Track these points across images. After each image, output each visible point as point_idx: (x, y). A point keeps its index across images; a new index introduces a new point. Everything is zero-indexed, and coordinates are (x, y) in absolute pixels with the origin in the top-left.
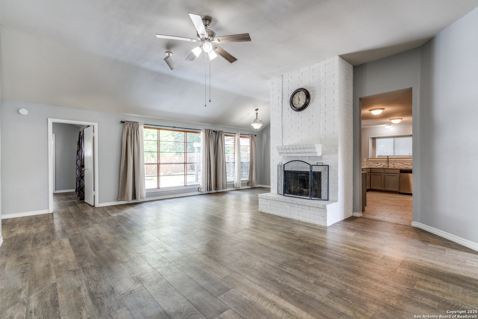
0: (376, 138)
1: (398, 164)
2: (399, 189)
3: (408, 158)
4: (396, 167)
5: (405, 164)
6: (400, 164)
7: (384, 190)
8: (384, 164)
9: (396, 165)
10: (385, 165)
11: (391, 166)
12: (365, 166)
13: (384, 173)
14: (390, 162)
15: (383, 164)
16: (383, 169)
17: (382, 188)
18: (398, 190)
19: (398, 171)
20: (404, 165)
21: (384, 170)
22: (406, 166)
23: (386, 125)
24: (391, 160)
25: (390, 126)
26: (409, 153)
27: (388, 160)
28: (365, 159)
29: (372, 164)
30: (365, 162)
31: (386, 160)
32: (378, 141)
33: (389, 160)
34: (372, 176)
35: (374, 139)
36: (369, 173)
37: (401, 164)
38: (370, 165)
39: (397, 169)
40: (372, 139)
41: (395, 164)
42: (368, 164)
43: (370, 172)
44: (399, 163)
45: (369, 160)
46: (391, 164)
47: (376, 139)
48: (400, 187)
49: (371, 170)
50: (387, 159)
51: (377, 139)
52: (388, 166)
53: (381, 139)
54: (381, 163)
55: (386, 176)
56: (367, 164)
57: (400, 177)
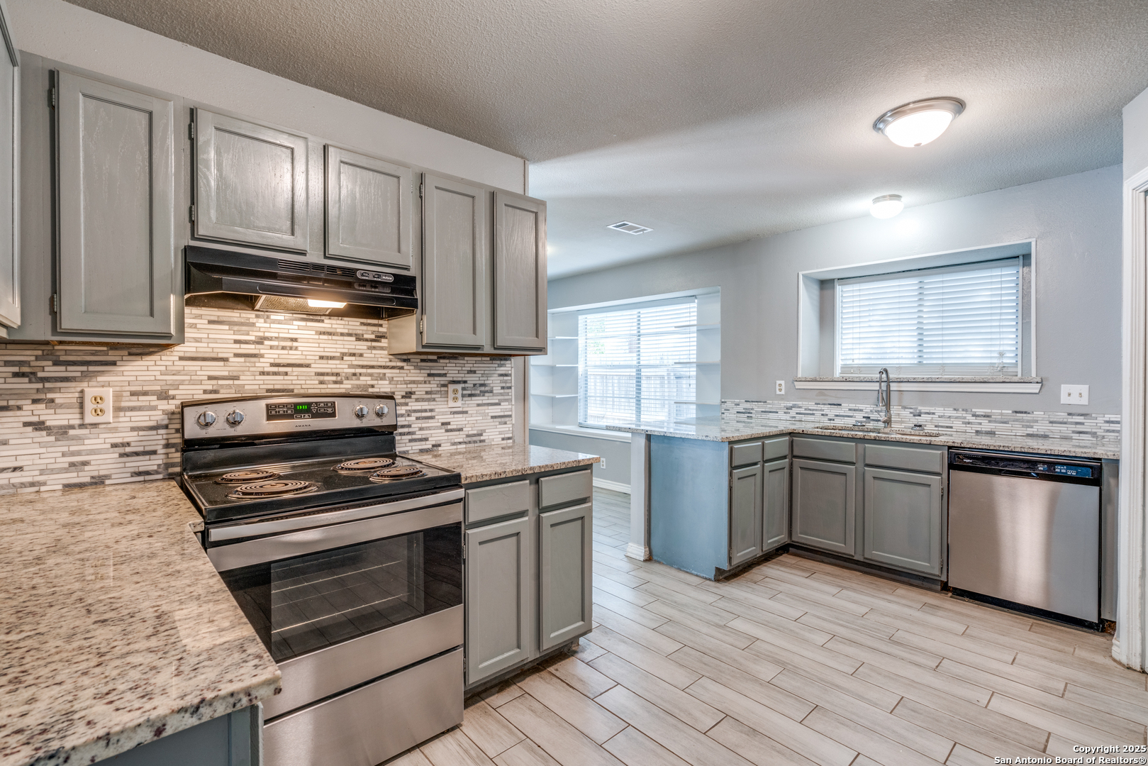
0: (832, 281)
1: (939, 411)
2: (946, 563)
3: (1003, 376)
4: (930, 428)
5: (980, 411)
6: (950, 412)
7: (861, 559)
8: (867, 408)
9: (928, 417)
10: (873, 416)
11: (902, 422)
12: (781, 415)
13: (860, 465)
14: (900, 399)
15: (861, 407)
16: (852, 439)
17: (848, 549)
18: (937, 572)
19: (937, 460)
20: (972, 419)
21: (860, 446)
22: (985, 421)
23: (876, 200)
24: (905, 387)
25: (894, 203)
26: (1001, 354)
27: (888, 386)
28: (782, 382)
29: (812, 405)
30: (781, 398)
31: (876, 386)
32: (843, 293)
33: (894, 387)
34: (798, 473)
35: (826, 285)
36: (785, 457)
37: (954, 414)
38: (802, 411)
39: (930, 446)
40: (815, 289)
41: (924, 409)
42: (794, 406)
43: (786, 451)
44: (944, 406)
45: (799, 385)
46: (905, 408)
47: (833, 288)
48: (946, 551)
49: (792, 443)
50: (880, 381)
51: (839, 288)
52: (888, 422)
53: (856, 287)
54: (852, 406)
55: (869, 478)
56: (790, 408)
57: (947, 493)
